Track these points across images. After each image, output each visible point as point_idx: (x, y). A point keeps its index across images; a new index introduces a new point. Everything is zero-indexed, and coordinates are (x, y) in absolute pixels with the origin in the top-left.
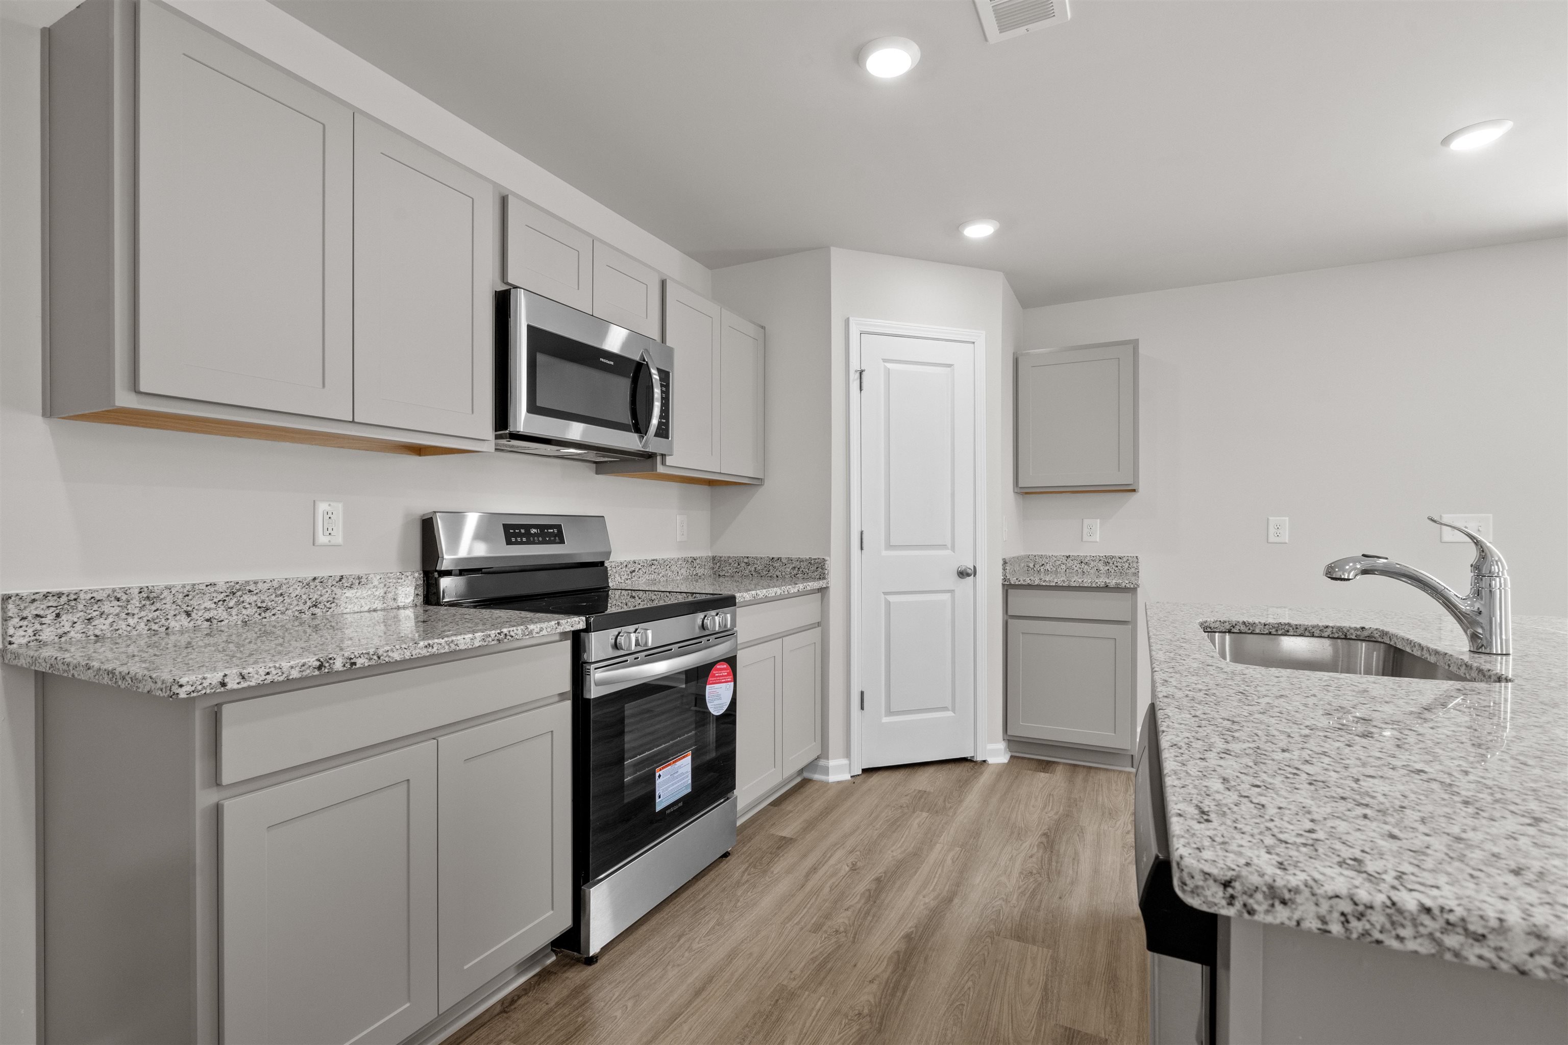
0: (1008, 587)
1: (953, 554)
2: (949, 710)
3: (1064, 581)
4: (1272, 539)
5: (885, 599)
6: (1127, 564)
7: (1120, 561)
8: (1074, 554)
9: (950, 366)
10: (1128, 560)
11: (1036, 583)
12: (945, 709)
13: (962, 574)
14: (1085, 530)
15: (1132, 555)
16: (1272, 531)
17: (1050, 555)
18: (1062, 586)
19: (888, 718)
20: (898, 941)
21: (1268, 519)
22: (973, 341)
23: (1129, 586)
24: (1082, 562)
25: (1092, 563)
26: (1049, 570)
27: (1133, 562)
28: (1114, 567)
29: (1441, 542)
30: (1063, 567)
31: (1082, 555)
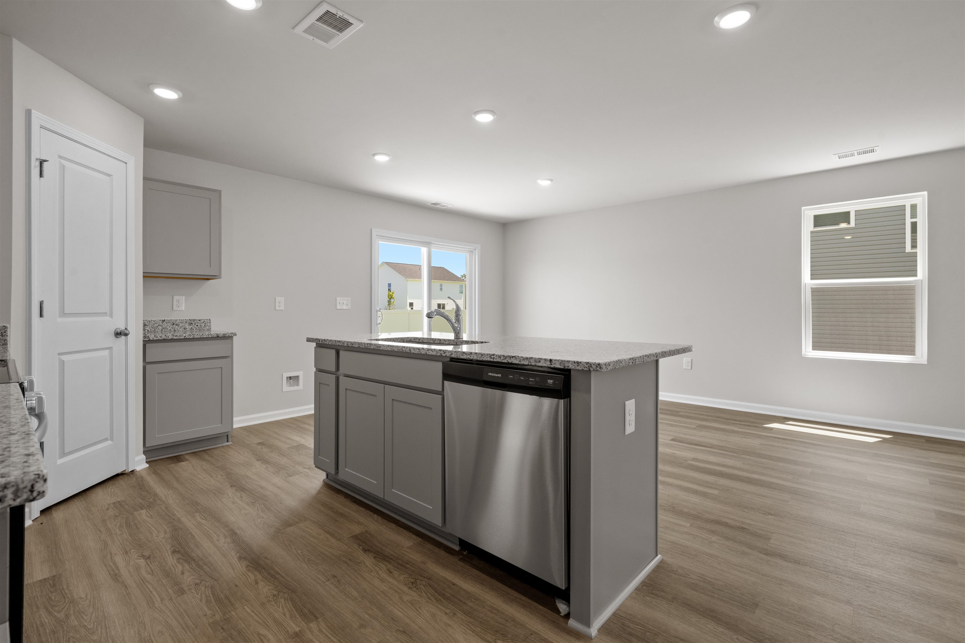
0: (147, 342)
1: (112, 319)
2: (108, 440)
3: (190, 335)
4: (277, 308)
5: (59, 358)
6: (204, 324)
7: (199, 322)
8: (168, 319)
9: (109, 175)
10: (204, 321)
11: (170, 338)
12: (106, 439)
13: (118, 334)
14: (175, 303)
15: (206, 318)
16: (277, 304)
17: (150, 320)
18: (189, 339)
19: (61, 460)
20: (240, 563)
21: (275, 298)
22: (126, 162)
23: (231, 335)
24: (173, 324)
25: (181, 324)
26: (149, 330)
27: (207, 322)
28: (195, 326)
29: (336, 309)
30: (160, 328)
31: (173, 319)
